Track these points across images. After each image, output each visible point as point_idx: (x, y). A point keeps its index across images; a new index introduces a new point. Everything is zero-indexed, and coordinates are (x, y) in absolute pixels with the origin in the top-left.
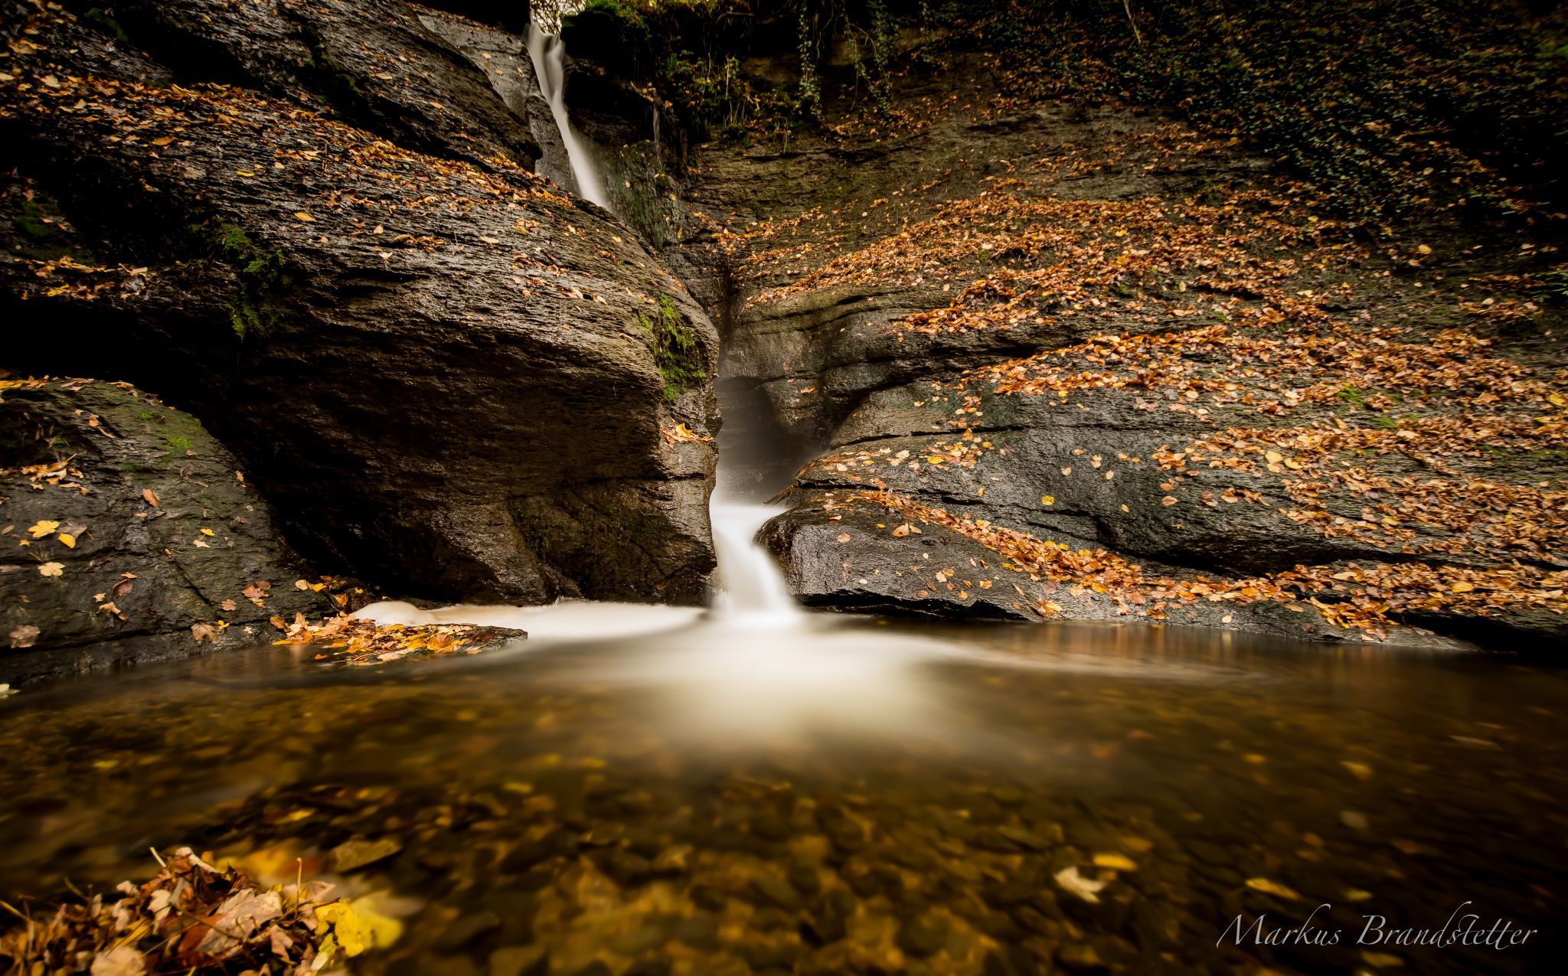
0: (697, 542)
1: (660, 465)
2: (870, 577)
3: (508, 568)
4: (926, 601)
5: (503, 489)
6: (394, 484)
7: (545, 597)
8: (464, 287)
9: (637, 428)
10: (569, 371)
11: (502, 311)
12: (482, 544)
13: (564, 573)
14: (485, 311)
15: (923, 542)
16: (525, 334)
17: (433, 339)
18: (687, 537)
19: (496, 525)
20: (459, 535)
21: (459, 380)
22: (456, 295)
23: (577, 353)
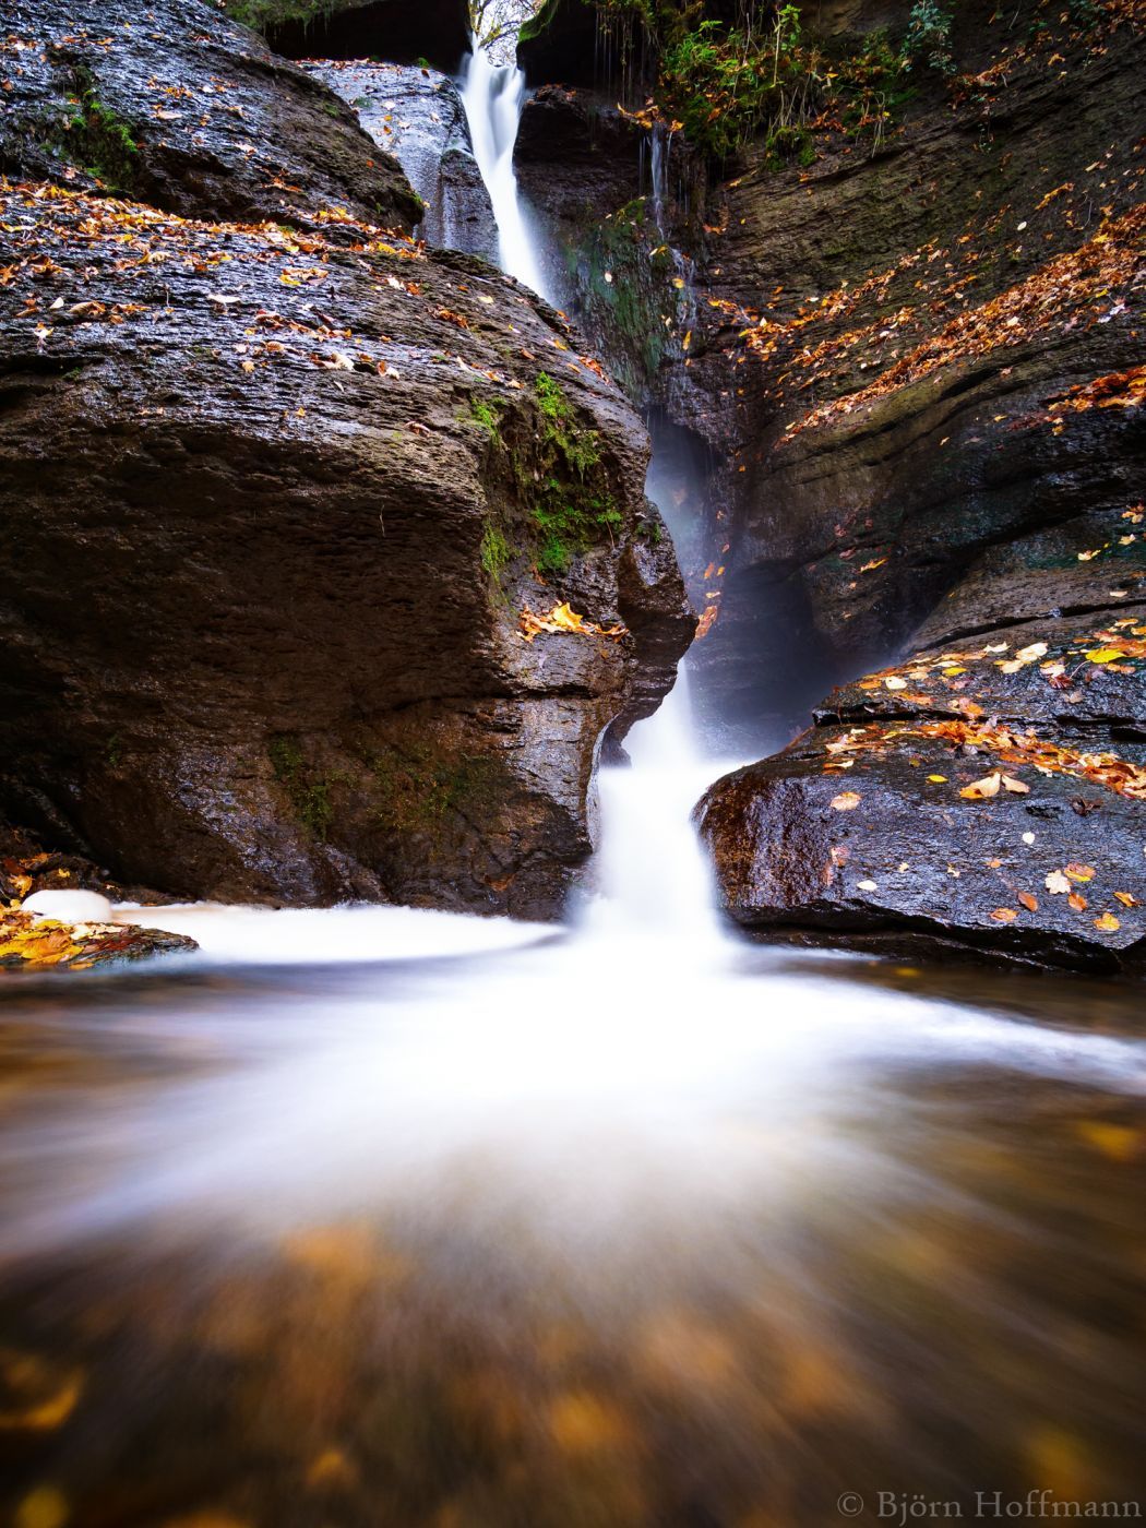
0: (552, 806)
1: (496, 669)
2: (887, 879)
3: (259, 848)
4: (1009, 931)
5: (258, 721)
6: (99, 713)
7: (313, 894)
8: (150, 367)
9: (443, 598)
10: (305, 494)
11: (199, 398)
12: (220, 807)
13: (360, 861)
14: (172, 400)
15: (1029, 810)
16: (225, 428)
17: (100, 459)
18: (535, 797)
19: (244, 778)
20: (186, 790)
21: (145, 529)
22: (136, 382)
23: (312, 458)
